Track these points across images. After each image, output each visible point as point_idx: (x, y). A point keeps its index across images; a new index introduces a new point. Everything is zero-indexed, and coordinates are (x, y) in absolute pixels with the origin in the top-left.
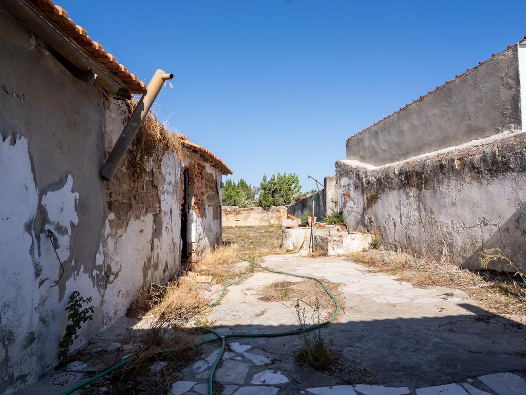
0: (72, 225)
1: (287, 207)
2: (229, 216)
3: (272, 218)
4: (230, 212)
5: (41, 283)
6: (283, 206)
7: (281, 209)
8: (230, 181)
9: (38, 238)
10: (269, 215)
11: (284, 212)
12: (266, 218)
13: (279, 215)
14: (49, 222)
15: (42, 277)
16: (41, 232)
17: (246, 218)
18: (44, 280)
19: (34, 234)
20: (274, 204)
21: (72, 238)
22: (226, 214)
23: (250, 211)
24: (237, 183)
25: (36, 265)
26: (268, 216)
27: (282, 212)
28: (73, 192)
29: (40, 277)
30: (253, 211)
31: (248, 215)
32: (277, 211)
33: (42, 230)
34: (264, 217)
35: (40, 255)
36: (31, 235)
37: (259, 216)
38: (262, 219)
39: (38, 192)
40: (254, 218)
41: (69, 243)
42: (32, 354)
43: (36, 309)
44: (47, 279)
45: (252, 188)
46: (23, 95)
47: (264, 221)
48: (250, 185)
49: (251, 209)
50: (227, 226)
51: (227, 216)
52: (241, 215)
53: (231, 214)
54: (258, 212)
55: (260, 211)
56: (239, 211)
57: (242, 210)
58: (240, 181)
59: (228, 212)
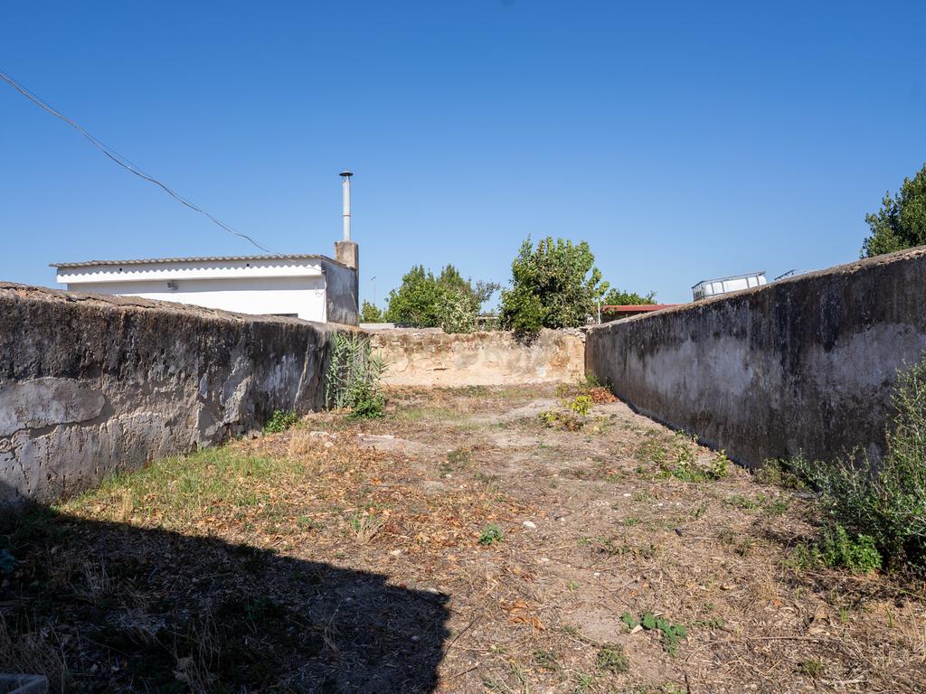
1: (584, 331)
2: (416, 356)
3: (540, 363)
4: (420, 346)
6: (571, 330)
7: (566, 338)
8: (422, 269)
10: (534, 355)
11: (576, 346)
12: (523, 364)
13: (562, 353)
17: (464, 363)
20: (547, 325)
22: (406, 350)
23: (478, 341)
24: (437, 275)
26: (529, 357)
27: (570, 345)
30: (486, 342)
31: (471, 353)
32: (557, 343)
34: (518, 360)
37: (503, 357)
38: (510, 366)
40: (489, 364)
45: (473, 286)
47: (517, 372)
48: (470, 280)
49: (478, 335)
50: (410, 387)
51: (410, 355)
52: (451, 354)
53: (421, 351)
54: (501, 347)
55: (506, 343)
56: (444, 342)
57: (455, 341)
58: (445, 269)
59: (412, 345)
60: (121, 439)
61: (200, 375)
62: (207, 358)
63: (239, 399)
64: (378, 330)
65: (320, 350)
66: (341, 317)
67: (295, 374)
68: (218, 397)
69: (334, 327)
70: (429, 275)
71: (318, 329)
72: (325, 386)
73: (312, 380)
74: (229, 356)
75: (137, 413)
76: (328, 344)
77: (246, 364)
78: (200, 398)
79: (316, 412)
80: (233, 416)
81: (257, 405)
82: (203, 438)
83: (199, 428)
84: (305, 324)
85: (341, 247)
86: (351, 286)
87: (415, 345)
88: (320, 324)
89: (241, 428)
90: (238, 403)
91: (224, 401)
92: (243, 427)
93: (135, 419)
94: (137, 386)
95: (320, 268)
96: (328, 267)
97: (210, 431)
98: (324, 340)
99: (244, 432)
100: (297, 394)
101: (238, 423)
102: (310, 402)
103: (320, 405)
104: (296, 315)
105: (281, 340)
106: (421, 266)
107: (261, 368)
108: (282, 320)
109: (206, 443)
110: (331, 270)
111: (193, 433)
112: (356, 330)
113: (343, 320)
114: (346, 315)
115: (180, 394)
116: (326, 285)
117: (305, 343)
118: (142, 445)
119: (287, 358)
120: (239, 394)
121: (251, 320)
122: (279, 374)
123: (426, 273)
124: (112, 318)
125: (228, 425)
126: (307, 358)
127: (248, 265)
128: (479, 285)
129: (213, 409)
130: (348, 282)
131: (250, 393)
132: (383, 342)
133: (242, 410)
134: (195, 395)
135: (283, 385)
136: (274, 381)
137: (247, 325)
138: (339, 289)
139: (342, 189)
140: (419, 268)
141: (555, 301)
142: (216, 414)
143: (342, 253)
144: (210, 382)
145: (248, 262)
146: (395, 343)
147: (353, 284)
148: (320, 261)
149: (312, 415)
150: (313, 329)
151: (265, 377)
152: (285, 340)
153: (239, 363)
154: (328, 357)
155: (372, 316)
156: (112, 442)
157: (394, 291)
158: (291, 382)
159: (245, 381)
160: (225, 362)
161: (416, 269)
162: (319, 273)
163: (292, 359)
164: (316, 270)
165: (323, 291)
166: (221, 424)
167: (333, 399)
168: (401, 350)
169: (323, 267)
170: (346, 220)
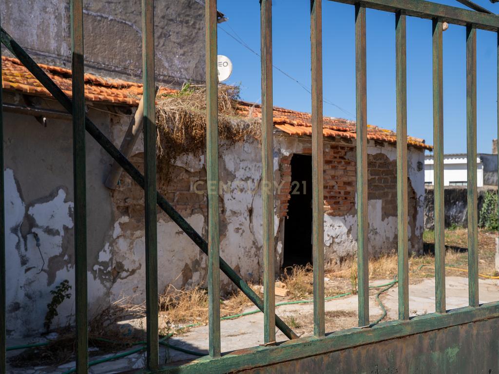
0: (66, 228)
5: (27, 270)
9: (25, 238)
14: (37, 226)
15: (28, 265)
16: (29, 233)
18: (31, 268)
19: (20, 235)
21: (63, 238)
25: (22, 257)
28: (65, 201)
29: (27, 265)
33: (30, 232)
35: (26, 250)
36: (18, 236)
39: (24, 205)
41: (61, 242)
42: (17, 318)
43: (21, 287)
44: (34, 267)
46: (9, 139)
61: (426, 207)
62: (429, 202)
67: (463, 210)
68: (431, 215)
69: (487, 188)
72: (479, 217)
76: (481, 197)
78: (426, 214)
81: (445, 220)
82: (426, 227)
83: (426, 224)
85: (496, 143)
95: (479, 160)
96: (485, 158)
97: (429, 226)
98: (479, 195)
100: (464, 218)
105: (456, 195)
107: (447, 206)
109: (427, 230)
116: (483, 167)
119: (459, 203)
122: (455, 209)
129: (430, 220)
135: (457, 214)
136: (453, 212)
138: (492, 167)
143: (496, 146)
144: (429, 210)
148: (479, 156)
151: (450, 209)
152: (458, 195)
154: (481, 203)
158: (460, 213)
162: (479, 162)
163: (461, 203)
165: (481, 171)
167: (484, 223)
169: (482, 158)
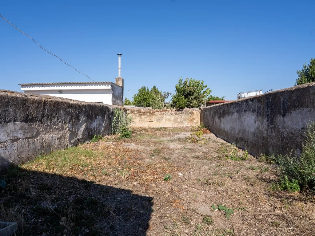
1: (200, 109)
2: (143, 117)
3: (185, 120)
4: (144, 113)
6: (196, 108)
7: (194, 112)
10: (183, 117)
11: (197, 114)
12: (179, 120)
13: (193, 117)
17: (159, 120)
20: (187, 107)
22: (139, 115)
23: (164, 112)
24: (150, 89)
26: (181, 118)
27: (195, 114)
30: (167, 113)
31: (161, 116)
32: (190, 113)
34: (177, 119)
37: (173, 118)
38: (175, 121)
40: (167, 120)
45: (162, 93)
47: (177, 123)
48: (161, 91)
49: (164, 110)
50: (140, 127)
51: (141, 116)
52: (155, 116)
53: (144, 115)
54: (172, 114)
55: (173, 113)
56: (152, 112)
57: (156, 112)
58: (153, 87)
59: (141, 113)
60: (42, 143)
61: (69, 122)
62: (72, 117)
63: (82, 130)
64: (130, 108)
65: (110, 114)
66: (117, 103)
67: (102, 122)
68: (75, 130)
69: (115, 106)
70: (147, 89)
71: (109, 107)
72: (112, 126)
73: (107, 124)
74: (79, 116)
75: (48, 135)
76: (113, 113)
77: (85, 119)
78: (69, 130)
79: (108, 135)
80: (80, 136)
81: (88, 133)
82: (70, 144)
83: (69, 140)
84: (105, 105)
85: (118, 79)
86: (121, 93)
87: (142, 113)
88: (110, 106)
89: (83, 140)
90: (82, 132)
91: (77, 131)
92: (84, 140)
93: (47, 137)
94: (48, 125)
95: (110, 87)
96: (113, 86)
97: (73, 141)
98: (111, 111)
99: (84, 142)
100: (102, 129)
101: (82, 139)
102: (106, 132)
103: (110, 133)
104: (102, 102)
105: (97, 111)
106: (145, 86)
107: (90, 120)
108: (97, 104)
109: (71, 145)
110: (114, 87)
111: (67, 142)
112: (122, 108)
113: (118, 104)
114: (119, 103)
115: (62, 128)
116: (112, 92)
117: (105, 112)
118: (50, 146)
119: (99, 117)
120: (82, 129)
121: (87, 104)
122: (96, 122)
123: (146, 88)
124: (39, 102)
125: (78, 139)
126: (106, 117)
127: (86, 85)
128: (164, 93)
129: (73, 134)
130: (120, 91)
131: (86, 128)
132: (132, 112)
133: (83, 134)
134: (67, 129)
135: (97, 126)
136: (94, 125)
137: (85, 105)
138: (117, 94)
139: (118, 59)
140: (144, 87)
141: (190, 99)
142: (75, 136)
143: (118, 81)
144: (73, 125)
145: (86, 84)
146: (136, 112)
147: (122, 92)
148: (110, 84)
149: (107, 136)
150: (108, 107)
151: (92, 123)
152: (98, 111)
153: (82, 118)
154: (113, 117)
155: (128, 103)
156: (39, 144)
157: (135, 94)
158: (100, 125)
159: (84, 125)
160: (78, 118)
161: (143, 87)
162: (110, 88)
163: (100, 117)
164: (109, 87)
165: (111, 94)
166: (76, 139)
168: (138, 115)
169: (112, 86)
170: (120, 70)
